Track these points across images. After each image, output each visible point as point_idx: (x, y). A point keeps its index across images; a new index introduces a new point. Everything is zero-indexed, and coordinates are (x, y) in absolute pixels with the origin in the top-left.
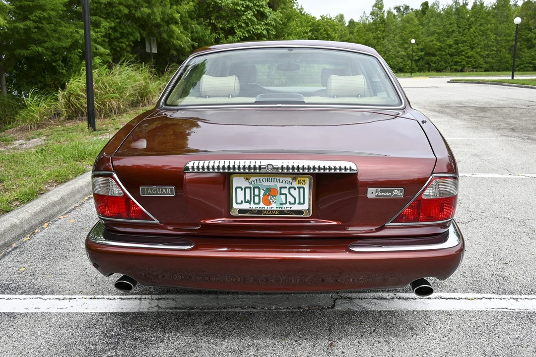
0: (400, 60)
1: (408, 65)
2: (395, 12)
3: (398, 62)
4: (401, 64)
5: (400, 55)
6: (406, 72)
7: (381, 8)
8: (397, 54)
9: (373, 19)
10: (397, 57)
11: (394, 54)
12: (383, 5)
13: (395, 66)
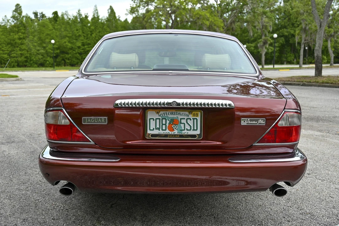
0: (40, 57)
1: (48, 61)
2: (33, 17)
3: (39, 59)
4: (41, 60)
5: (41, 53)
6: (47, 67)
7: (20, 14)
8: (38, 52)
9: (13, 22)
10: (38, 54)
11: (36, 52)
12: (22, 11)
13: (37, 62)
